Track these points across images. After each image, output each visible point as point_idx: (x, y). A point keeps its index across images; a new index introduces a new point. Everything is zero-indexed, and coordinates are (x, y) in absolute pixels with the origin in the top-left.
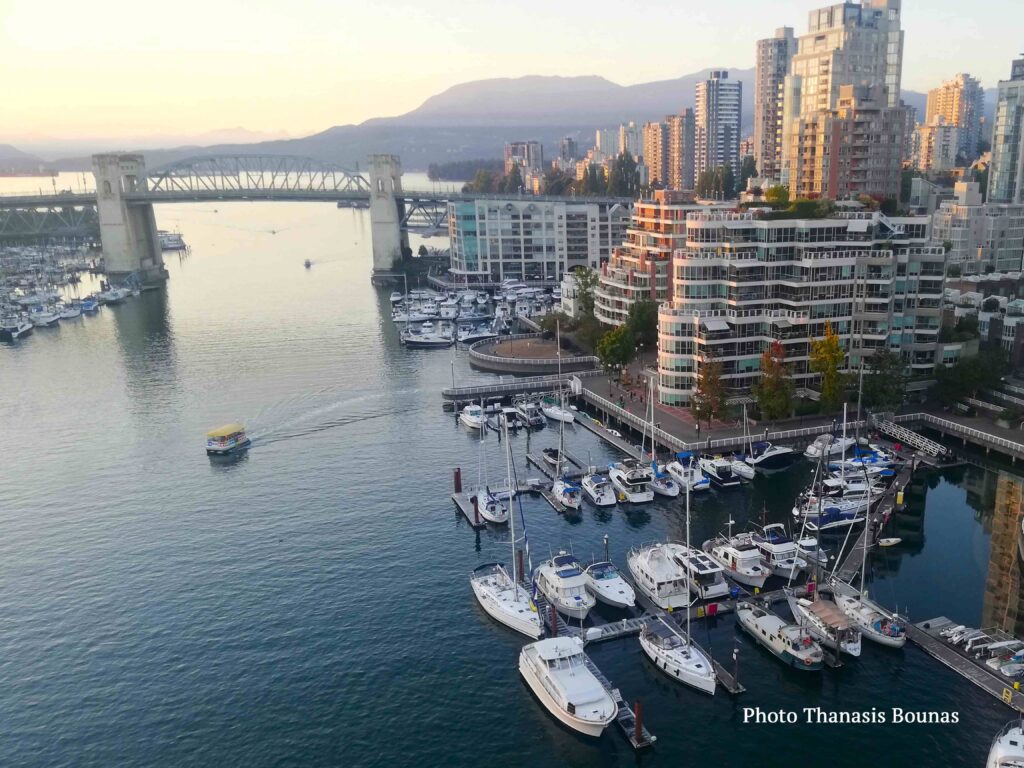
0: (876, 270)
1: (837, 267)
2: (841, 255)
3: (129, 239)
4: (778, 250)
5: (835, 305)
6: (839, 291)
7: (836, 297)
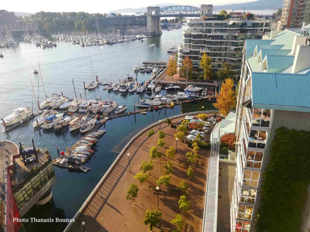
0: (235, 38)
1: (221, 36)
2: (223, 32)
3: (152, 25)
4: (206, 30)
5: (220, 47)
6: (221, 43)
7: (220, 45)
